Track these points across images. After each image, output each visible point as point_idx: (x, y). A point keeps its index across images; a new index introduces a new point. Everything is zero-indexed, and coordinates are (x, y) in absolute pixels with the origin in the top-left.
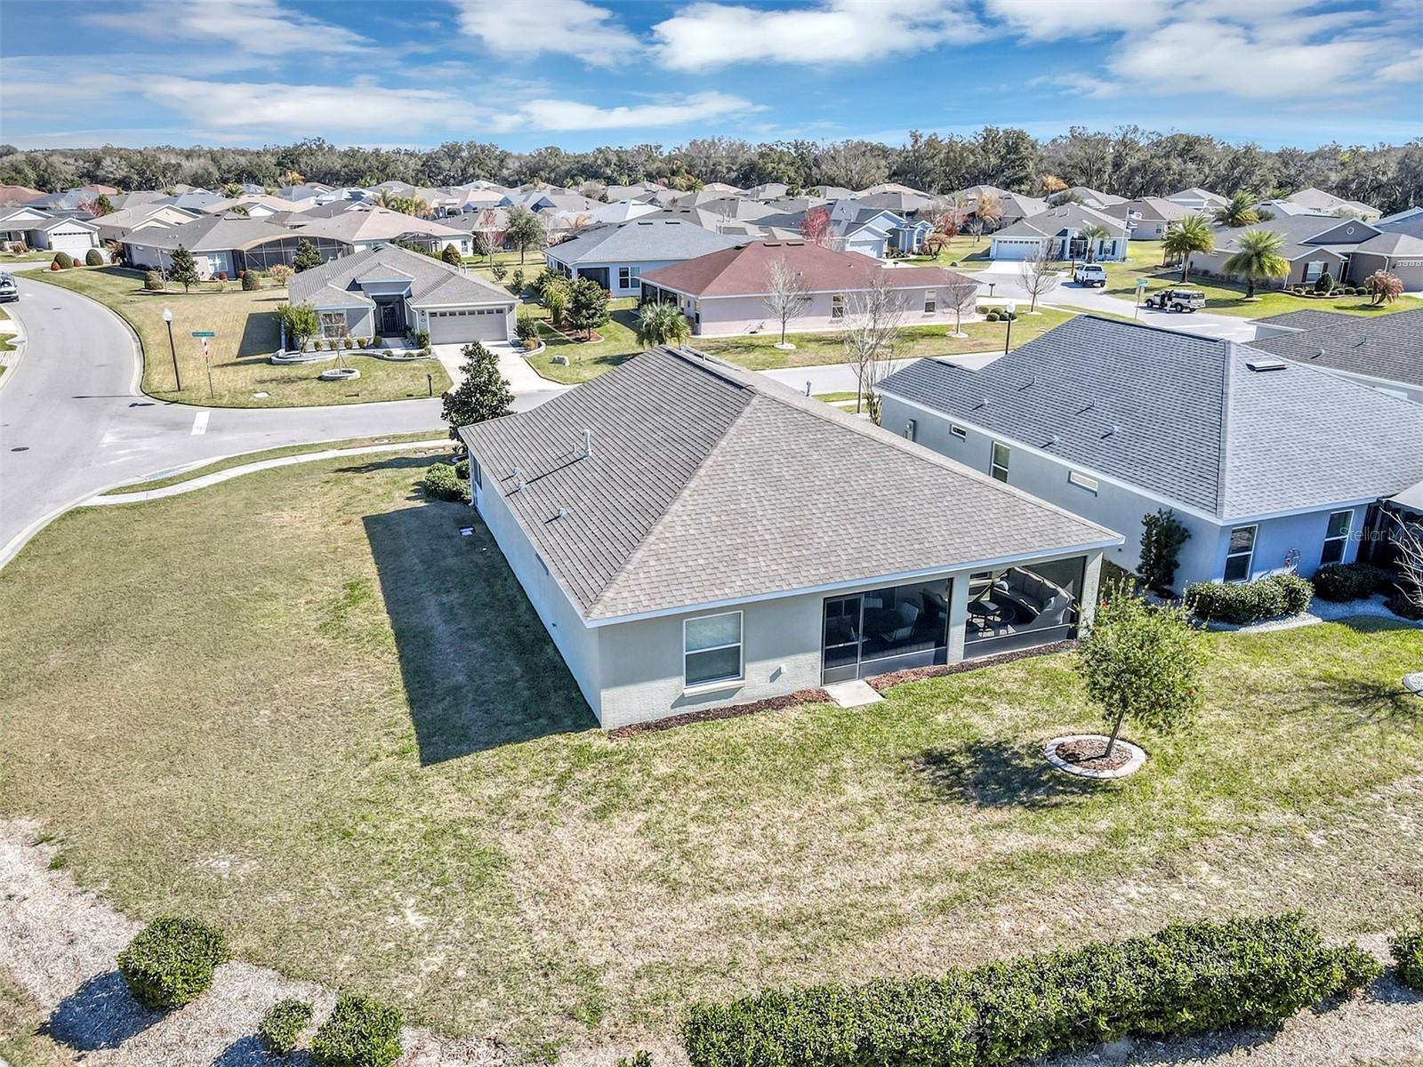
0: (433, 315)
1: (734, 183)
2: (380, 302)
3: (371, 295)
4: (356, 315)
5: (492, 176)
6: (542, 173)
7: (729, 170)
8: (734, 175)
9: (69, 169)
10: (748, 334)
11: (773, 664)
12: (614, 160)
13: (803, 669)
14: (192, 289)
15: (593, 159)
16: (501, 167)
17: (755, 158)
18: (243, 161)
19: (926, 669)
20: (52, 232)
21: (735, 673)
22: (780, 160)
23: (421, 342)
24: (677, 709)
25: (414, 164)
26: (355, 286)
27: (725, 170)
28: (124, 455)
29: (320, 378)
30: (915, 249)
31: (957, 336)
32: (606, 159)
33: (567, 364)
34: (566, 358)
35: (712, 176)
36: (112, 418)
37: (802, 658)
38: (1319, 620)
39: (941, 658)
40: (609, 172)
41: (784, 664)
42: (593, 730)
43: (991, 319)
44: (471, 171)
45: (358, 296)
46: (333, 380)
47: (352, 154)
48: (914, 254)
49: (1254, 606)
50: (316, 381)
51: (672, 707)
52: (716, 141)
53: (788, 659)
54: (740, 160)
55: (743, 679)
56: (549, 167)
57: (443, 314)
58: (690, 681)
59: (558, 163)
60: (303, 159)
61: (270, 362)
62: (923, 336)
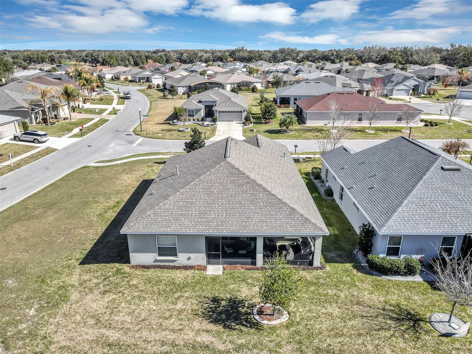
0: (220, 112)
1: (377, 62)
2: (206, 107)
3: (204, 104)
4: (198, 111)
5: (294, 59)
6: (310, 58)
7: (377, 58)
8: (378, 59)
9: (174, 56)
10: (323, 125)
11: (188, 255)
12: (335, 53)
13: (200, 258)
14: (174, 97)
15: (327, 53)
16: (297, 56)
17: (387, 53)
18: (219, 54)
19: (247, 266)
20: (153, 78)
21: (176, 255)
22: (396, 54)
23: (214, 121)
24: (155, 263)
25: (269, 55)
26: (200, 102)
27: (375, 58)
28: (111, 151)
29: (179, 131)
30: (426, 93)
31: (406, 132)
32: (332, 53)
33: (255, 131)
34: (255, 130)
35: (370, 60)
36: (119, 138)
37: (198, 255)
38: (422, 280)
39: (254, 263)
40: (333, 58)
41: (192, 256)
42: (128, 264)
43: (426, 125)
44: (287, 57)
45: (199, 105)
46: (181, 131)
47: (251, 52)
48: (424, 94)
49: (389, 269)
50: (177, 131)
51: (154, 262)
52: (374, 47)
53: (193, 254)
54: (381, 54)
55: (178, 258)
56: (312, 56)
57: (223, 112)
58: (160, 255)
59: (316, 55)
60: (237, 54)
61: (170, 124)
62: (391, 130)
